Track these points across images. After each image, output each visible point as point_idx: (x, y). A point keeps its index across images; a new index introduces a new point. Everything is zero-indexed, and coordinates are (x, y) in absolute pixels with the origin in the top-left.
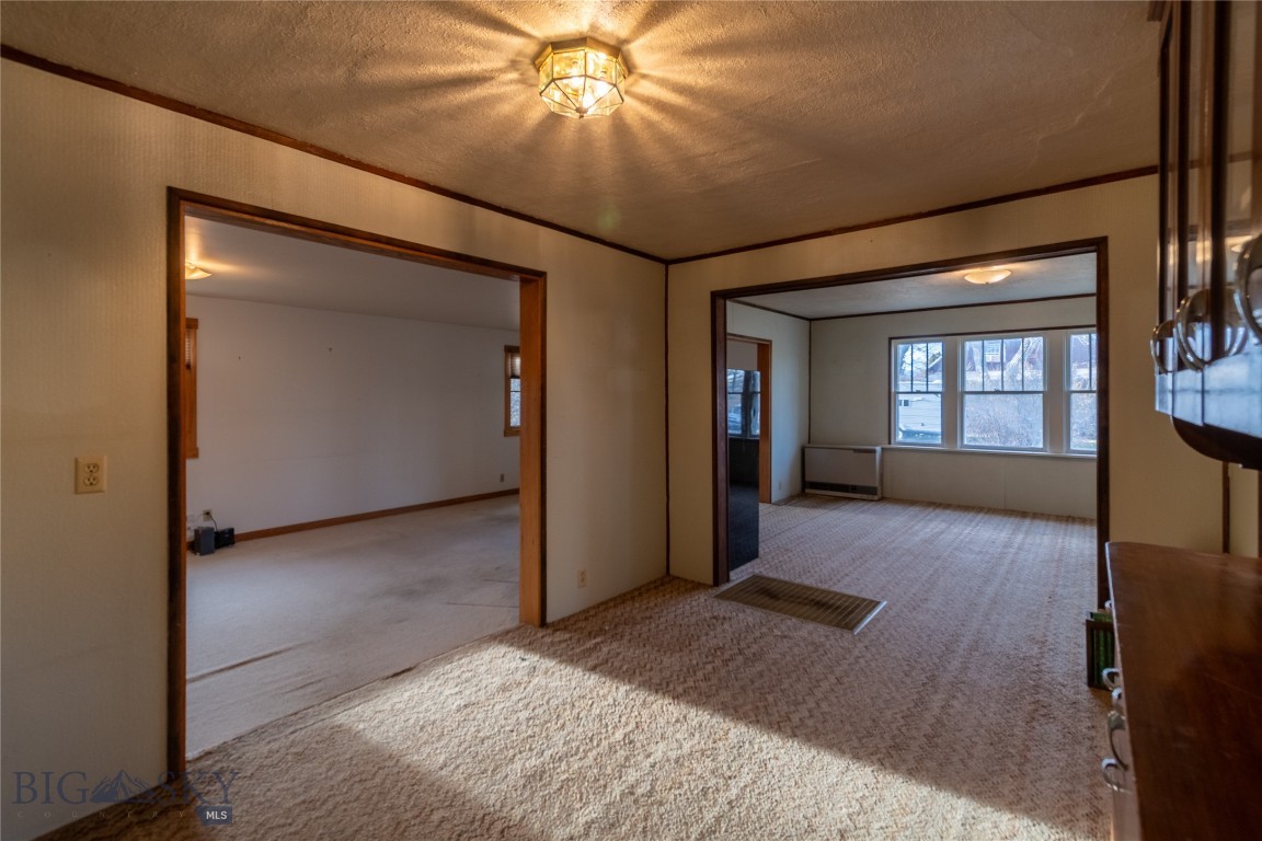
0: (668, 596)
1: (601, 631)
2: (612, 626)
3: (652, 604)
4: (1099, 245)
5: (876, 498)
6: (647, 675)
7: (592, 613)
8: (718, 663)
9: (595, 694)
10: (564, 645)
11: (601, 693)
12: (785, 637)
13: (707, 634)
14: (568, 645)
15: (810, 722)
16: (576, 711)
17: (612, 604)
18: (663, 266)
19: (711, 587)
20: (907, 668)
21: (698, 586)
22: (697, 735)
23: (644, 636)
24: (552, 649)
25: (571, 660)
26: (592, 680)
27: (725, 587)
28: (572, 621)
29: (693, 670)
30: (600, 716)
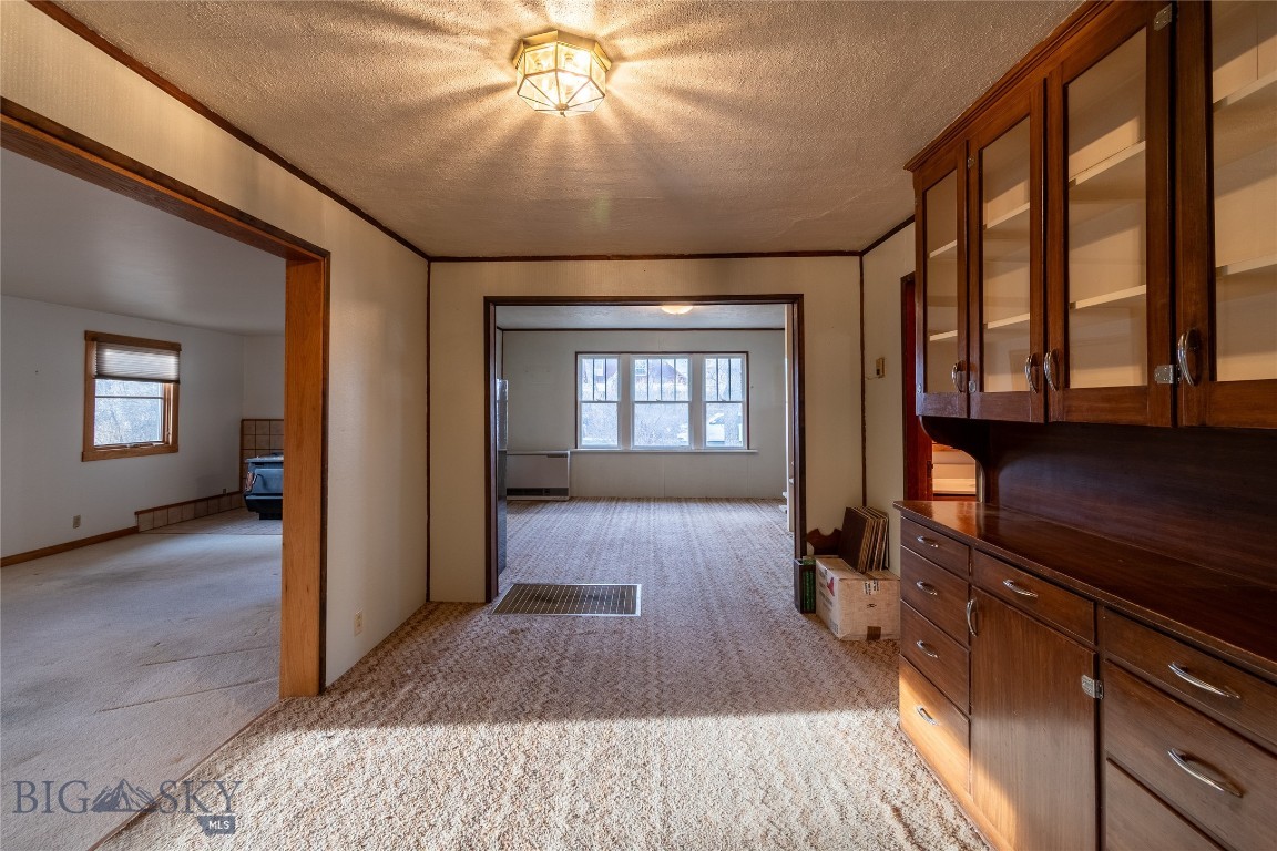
0: (447, 624)
1: (405, 678)
2: (413, 669)
3: (436, 636)
4: (795, 300)
5: (567, 498)
6: (494, 707)
7: (373, 661)
8: (552, 673)
9: (455, 743)
10: (369, 706)
11: (462, 738)
12: (589, 633)
13: (519, 650)
14: (375, 704)
15: (665, 696)
16: (449, 768)
17: (389, 646)
18: (425, 262)
19: (484, 604)
20: (695, 633)
21: (468, 608)
22: (589, 741)
23: (456, 668)
24: (359, 716)
25: (395, 719)
26: (439, 731)
27: (498, 601)
28: (355, 677)
29: (533, 685)
30: (479, 761)
